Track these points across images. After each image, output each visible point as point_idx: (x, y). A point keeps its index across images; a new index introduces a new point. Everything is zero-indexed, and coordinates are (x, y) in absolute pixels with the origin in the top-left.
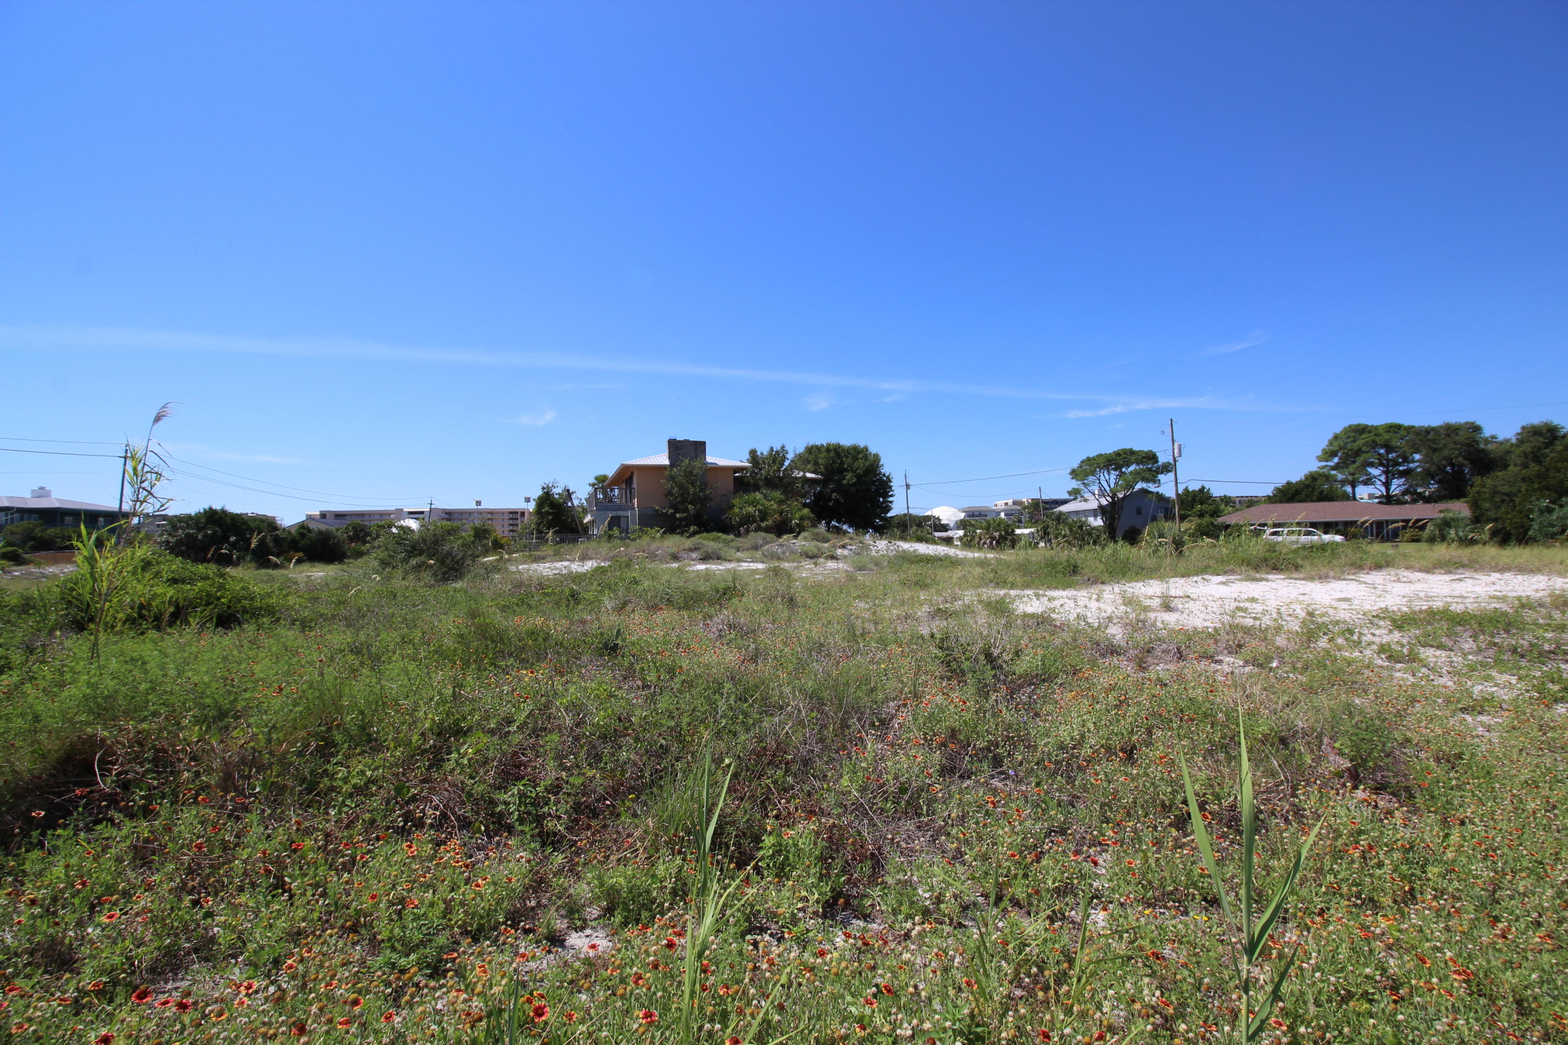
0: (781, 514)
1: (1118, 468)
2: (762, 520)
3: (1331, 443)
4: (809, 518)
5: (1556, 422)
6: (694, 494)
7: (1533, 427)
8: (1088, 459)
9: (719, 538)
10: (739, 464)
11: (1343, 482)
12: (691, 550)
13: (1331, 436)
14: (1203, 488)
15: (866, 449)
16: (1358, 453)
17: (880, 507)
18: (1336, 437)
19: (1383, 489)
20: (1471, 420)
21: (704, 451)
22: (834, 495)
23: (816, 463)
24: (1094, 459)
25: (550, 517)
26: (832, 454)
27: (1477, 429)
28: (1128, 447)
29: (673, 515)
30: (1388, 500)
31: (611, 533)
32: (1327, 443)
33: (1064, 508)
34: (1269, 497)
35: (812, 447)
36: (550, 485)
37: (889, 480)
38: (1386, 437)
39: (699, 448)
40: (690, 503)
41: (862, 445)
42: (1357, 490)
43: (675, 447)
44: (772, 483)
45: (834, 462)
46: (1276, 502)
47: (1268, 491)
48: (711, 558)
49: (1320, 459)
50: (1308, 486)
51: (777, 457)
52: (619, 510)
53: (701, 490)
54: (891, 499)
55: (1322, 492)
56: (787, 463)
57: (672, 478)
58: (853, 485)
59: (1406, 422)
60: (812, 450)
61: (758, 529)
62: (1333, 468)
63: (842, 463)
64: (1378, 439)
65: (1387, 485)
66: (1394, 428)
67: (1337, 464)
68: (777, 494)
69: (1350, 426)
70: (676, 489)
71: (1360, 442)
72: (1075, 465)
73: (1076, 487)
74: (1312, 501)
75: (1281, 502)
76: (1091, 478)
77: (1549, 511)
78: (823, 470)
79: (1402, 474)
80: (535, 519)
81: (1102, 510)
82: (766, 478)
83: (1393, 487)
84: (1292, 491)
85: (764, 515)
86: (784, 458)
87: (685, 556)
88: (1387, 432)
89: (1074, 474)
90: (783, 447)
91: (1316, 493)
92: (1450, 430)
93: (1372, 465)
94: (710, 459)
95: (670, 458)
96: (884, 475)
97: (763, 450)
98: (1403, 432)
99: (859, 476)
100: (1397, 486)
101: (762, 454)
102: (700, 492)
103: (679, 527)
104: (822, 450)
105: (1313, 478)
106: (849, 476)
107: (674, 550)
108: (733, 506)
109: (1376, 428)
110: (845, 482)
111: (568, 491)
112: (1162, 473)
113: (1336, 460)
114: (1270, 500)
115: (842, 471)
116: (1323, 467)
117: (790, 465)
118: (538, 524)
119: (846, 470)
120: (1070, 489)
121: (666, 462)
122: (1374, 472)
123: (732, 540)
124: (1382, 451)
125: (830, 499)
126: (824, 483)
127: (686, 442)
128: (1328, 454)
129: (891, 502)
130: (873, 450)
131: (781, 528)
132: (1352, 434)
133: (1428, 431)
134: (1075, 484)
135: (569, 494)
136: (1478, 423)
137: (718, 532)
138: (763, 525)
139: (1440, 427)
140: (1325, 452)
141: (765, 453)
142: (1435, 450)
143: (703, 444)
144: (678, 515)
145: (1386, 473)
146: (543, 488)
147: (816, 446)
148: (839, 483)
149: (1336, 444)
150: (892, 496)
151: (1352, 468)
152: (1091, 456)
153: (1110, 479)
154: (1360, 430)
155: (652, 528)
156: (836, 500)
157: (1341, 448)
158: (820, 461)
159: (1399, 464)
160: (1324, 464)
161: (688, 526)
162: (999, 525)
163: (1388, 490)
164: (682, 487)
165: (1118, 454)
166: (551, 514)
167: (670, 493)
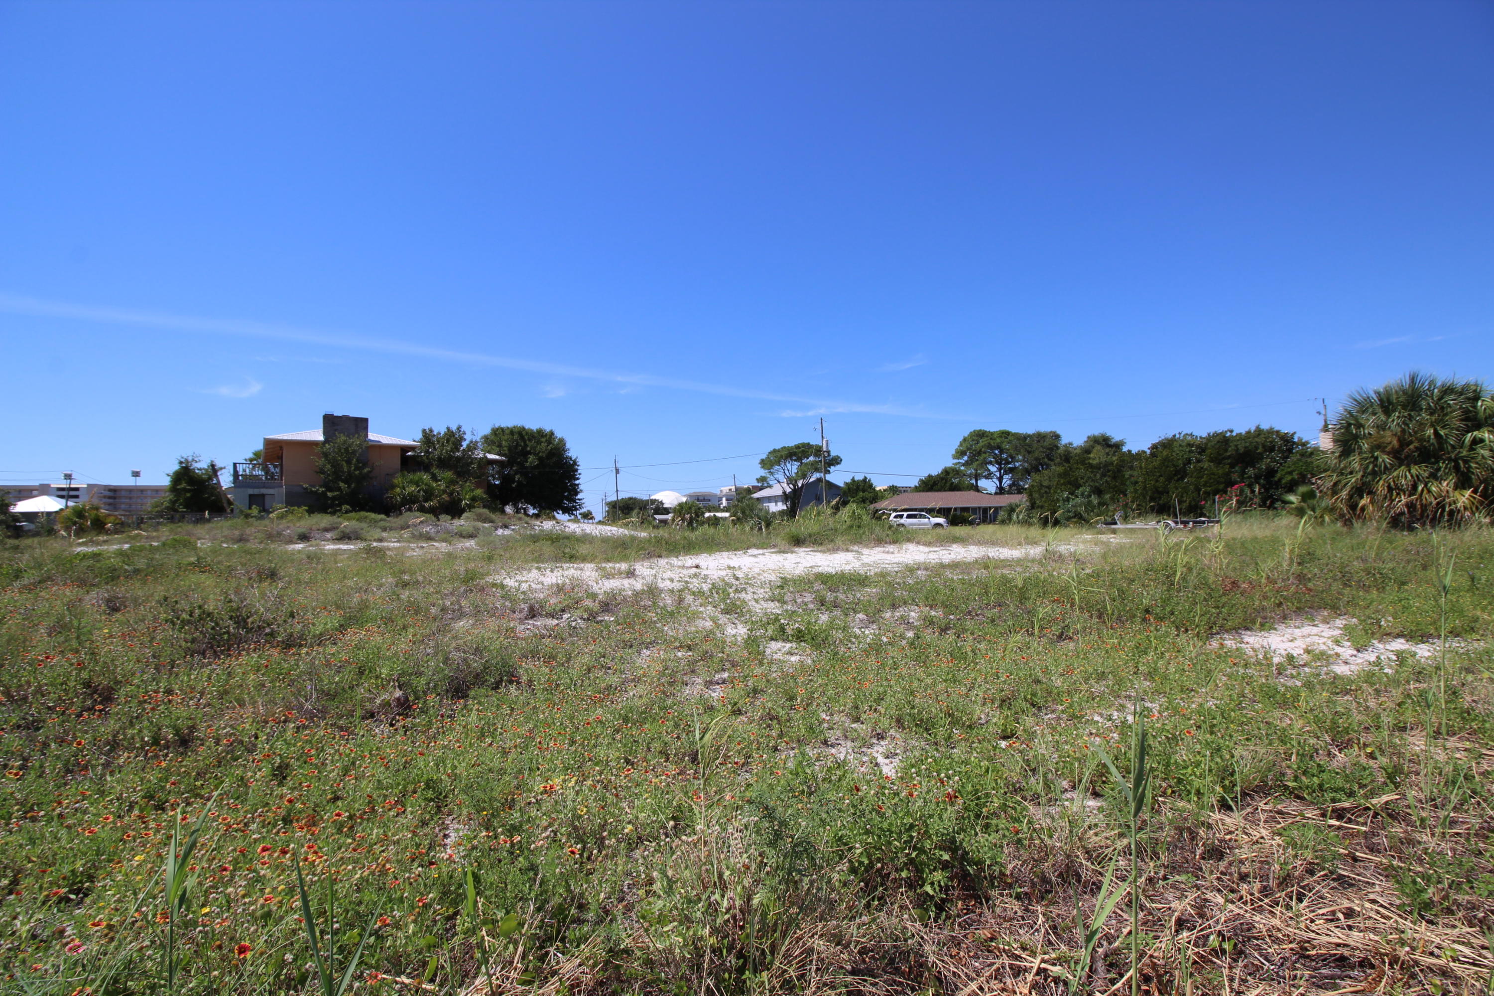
0: (451, 494)
1: (799, 459)
2: (426, 501)
3: (961, 445)
4: (482, 499)
5: (1109, 434)
6: (349, 472)
7: (1094, 437)
8: (775, 451)
9: (366, 517)
10: (410, 443)
11: (970, 476)
12: (327, 530)
13: (961, 439)
14: (866, 478)
15: (552, 433)
16: (979, 453)
17: (569, 491)
18: (965, 440)
19: (998, 483)
20: (1054, 430)
21: (366, 428)
22: (517, 477)
23: (500, 446)
24: (779, 451)
25: (188, 495)
26: (516, 437)
27: (1057, 437)
28: (806, 442)
29: (324, 493)
30: (1001, 491)
31: (249, 511)
32: (958, 444)
33: (756, 495)
34: (916, 487)
35: (497, 429)
36: (190, 459)
37: (575, 463)
38: (998, 440)
39: (361, 424)
40: (343, 481)
41: (547, 428)
42: (979, 482)
43: (331, 423)
44: (444, 463)
45: (518, 443)
46: (920, 491)
47: (914, 482)
48: (349, 538)
49: (954, 457)
50: (942, 479)
51: (453, 438)
52: (264, 487)
53: (357, 468)
54: (577, 482)
55: (952, 483)
56: (465, 444)
57: (325, 455)
58: (537, 467)
59: (1013, 429)
60: (497, 432)
61: (422, 509)
62: (963, 465)
63: (526, 445)
64: (992, 442)
65: (1000, 479)
66: (1005, 434)
67: (966, 461)
68: (449, 474)
69: (974, 431)
70: (328, 466)
71: (981, 444)
72: (764, 456)
73: (763, 475)
74: (945, 491)
75: (923, 491)
76: (777, 467)
77: (1068, 500)
78: (507, 452)
79: (1011, 470)
80: (170, 496)
81: (785, 497)
82: (439, 458)
83: (1004, 481)
84: (931, 483)
85: (429, 495)
86: (462, 439)
87: (318, 536)
88: (1001, 437)
89: (764, 463)
90: (459, 428)
91: (948, 485)
92: (1040, 437)
93: (990, 463)
94: (372, 436)
95: (325, 433)
96: (571, 458)
97: (440, 429)
98: (1010, 438)
99: (541, 459)
100: (1007, 481)
101: (439, 434)
102: (355, 470)
103: (332, 506)
104: (507, 432)
105: (946, 472)
106: (531, 458)
107: (301, 530)
108: (393, 487)
109: (992, 434)
110: (527, 464)
111: (213, 466)
112: (833, 465)
113: (966, 458)
114: (917, 489)
115: (525, 454)
116: (956, 464)
117: (468, 446)
118: (173, 502)
119: (529, 453)
120: (758, 477)
121: (320, 437)
122: (993, 469)
123: (381, 520)
124: (997, 452)
125: (514, 481)
126: (510, 463)
127: (345, 418)
128: (960, 453)
129: (578, 485)
130: (558, 434)
131: (454, 509)
132: (975, 438)
133: (1025, 437)
134: (763, 473)
135: (214, 470)
136: (1058, 432)
137: (367, 511)
138: (427, 505)
139: (1034, 435)
140: (957, 452)
141: (442, 433)
142: (1029, 452)
143: (365, 421)
144: (329, 494)
145: (1000, 470)
146: (181, 463)
147: (502, 429)
148: (521, 465)
149: (964, 445)
150: (578, 479)
151: (975, 464)
152: (777, 448)
153: (793, 467)
154: (980, 435)
155: (299, 506)
156: (519, 482)
157: (968, 449)
158: (504, 443)
159: (1010, 463)
160: (957, 461)
161: (340, 505)
162: (690, 508)
163: (1001, 482)
164: (335, 465)
165: (797, 447)
166: (189, 491)
167: (322, 471)
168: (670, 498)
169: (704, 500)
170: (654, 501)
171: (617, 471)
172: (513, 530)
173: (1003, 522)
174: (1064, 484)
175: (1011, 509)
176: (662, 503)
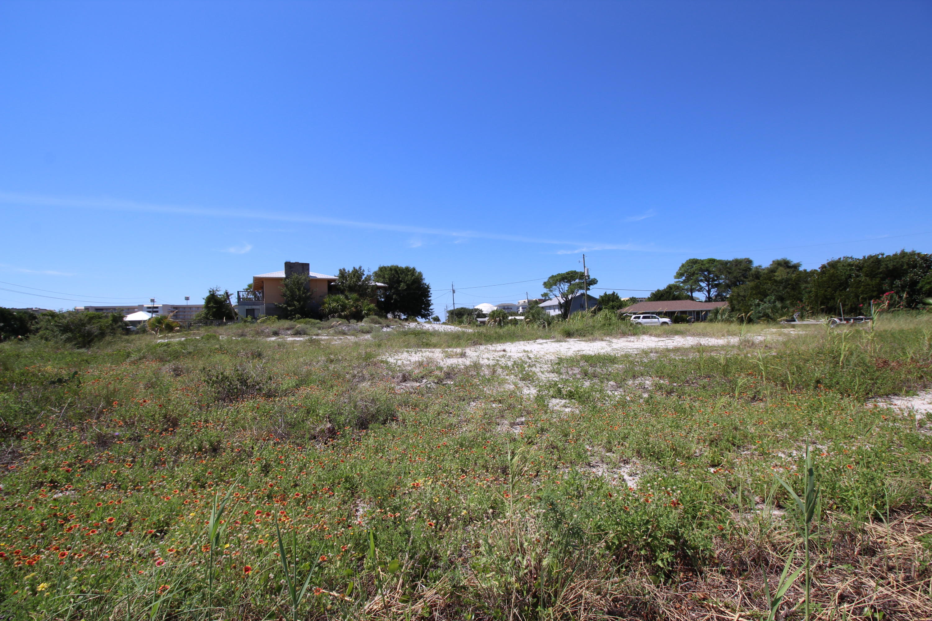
0: (356, 307)
1: (569, 281)
2: (342, 311)
3: (680, 269)
4: (374, 310)
6: (299, 295)
7: (778, 261)
8: (553, 277)
9: (309, 321)
10: (334, 277)
11: (687, 290)
12: (288, 329)
13: (680, 265)
14: (614, 293)
15: (414, 269)
16: (693, 274)
17: (425, 304)
18: (683, 266)
19: (707, 294)
20: (747, 257)
21: (308, 269)
22: (394, 296)
23: (384, 278)
24: (555, 276)
25: (214, 310)
26: (393, 272)
27: (750, 262)
28: (573, 270)
29: (286, 308)
30: (709, 299)
31: (246, 319)
32: (678, 268)
33: (542, 305)
34: (649, 298)
35: (382, 268)
36: (215, 289)
37: (428, 287)
38: (707, 265)
39: (305, 267)
40: (296, 301)
41: (411, 266)
42: (693, 294)
43: (289, 266)
44: (352, 289)
45: (394, 276)
46: (652, 301)
47: (647, 295)
48: (300, 334)
49: (676, 278)
50: (667, 292)
51: (357, 274)
52: (254, 305)
53: (304, 293)
54: (430, 299)
55: (675, 295)
56: (364, 278)
57: (286, 285)
58: (406, 290)
59: (718, 258)
60: (382, 269)
61: (340, 317)
62: (682, 282)
63: (399, 277)
64: (702, 267)
65: (709, 292)
66: (712, 261)
67: (684, 280)
68: (355, 295)
69: (690, 260)
70: (288, 292)
71: (694, 268)
72: (546, 280)
74: (669, 300)
75: (654, 301)
76: (554, 287)
77: (759, 305)
78: (388, 281)
79: (717, 286)
80: (205, 311)
81: (560, 306)
82: (349, 286)
83: (711, 293)
84: (660, 295)
85: (344, 308)
86: (362, 274)
87: (283, 333)
88: (709, 263)
89: (545, 284)
90: (360, 268)
91: (671, 296)
92: (737, 262)
93: (701, 281)
94: (312, 274)
95: (286, 273)
96: (426, 284)
97: (349, 269)
98: (715, 263)
99: (408, 285)
100: (713, 292)
101: (349, 271)
102: (303, 294)
103: (291, 315)
104: (388, 269)
105: (670, 287)
106: (402, 284)
107: (275, 329)
108: (324, 303)
109: (702, 261)
110: (400, 288)
111: (227, 293)
112: (592, 284)
113: (684, 278)
114: (649, 299)
115: (399, 282)
116: (677, 282)
117: (365, 278)
118: (207, 314)
119: (401, 281)
120: (543, 293)
121: (283, 275)
122: (703, 284)
123: (318, 323)
124: (706, 273)
125: (392, 299)
126: (390, 287)
127: (297, 264)
128: (679, 275)
129: (430, 300)
130: (418, 270)
131: (358, 316)
132: (690, 264)
133: (726, 263)
134: (545, 291)
135: (227, 295)
136: (751, 259)
137: (310, 318)
138: (343, 314)
139: (733, 260)
140: (677, 274)
141: (351, 271)
142: (730, 273)
143: (308, 265)
144: (289, 308)
145: (708, 285)
146: (210, 292)
147: (385, 267)
148: (396, 289)
149: (683, 269)
150: (430, 297)
151: (691, 282)
152: (554, 275)
153: (565, 287)
154: (694, 262)
155: (273, 316)
156: (395, 300)
157: (686, 272)
158: (386, 276)
159: (715, 280)
160: (677, 280)
161: (295, 315)
162: (499, 314)
163: (709, 294)
164: (292, 292)
165: (568, 273)
166: (215, 307)
167: (284, 295)
168: (486, 308)
169: (508, 308)
170: (476, 310)
171: (454, 292)
172: (392, 328)
173: (711, 321)
174: (756, 294)
175: (716, 312)
176: (481, 311)
